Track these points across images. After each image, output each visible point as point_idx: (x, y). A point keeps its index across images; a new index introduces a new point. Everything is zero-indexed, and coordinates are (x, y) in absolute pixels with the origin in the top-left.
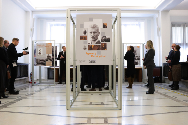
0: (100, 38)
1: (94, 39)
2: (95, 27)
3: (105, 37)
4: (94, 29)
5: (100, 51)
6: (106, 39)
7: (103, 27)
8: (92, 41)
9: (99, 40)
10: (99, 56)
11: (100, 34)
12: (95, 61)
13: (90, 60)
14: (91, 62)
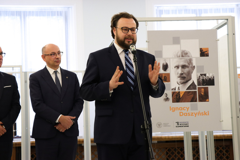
0: (194, 78)
1: (183, 79)
2: (184, 55)
3: (205, 75)
4: (183, 60)
5: (197, 104)
6: (206, 80)
7: (201, 56)
8: (180, 84)
9: (193, 82)
10: (195, 113)
11: (194, 68)
12: (187, 124)
13: (178, 122)
14: (180, 125)
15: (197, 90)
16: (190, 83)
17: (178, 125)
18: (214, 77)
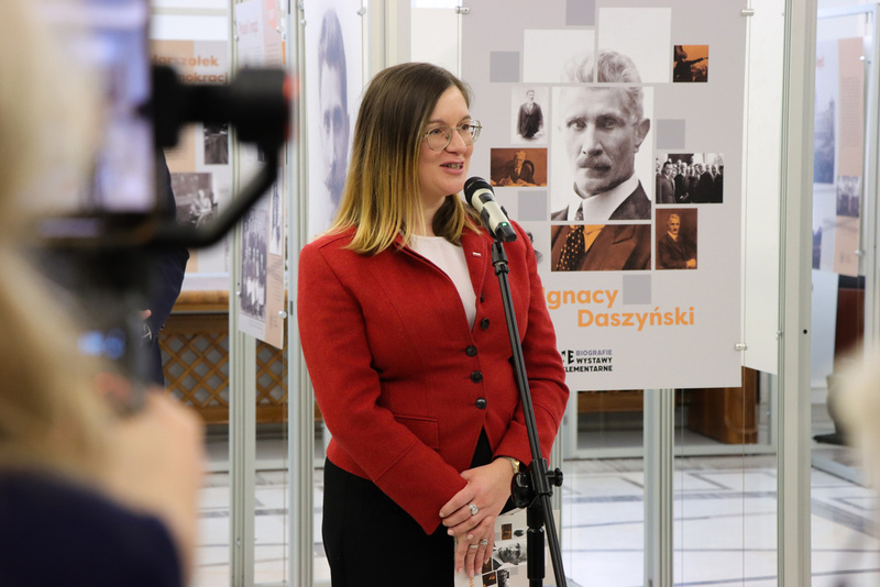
1: (600, 176)
2: (607, 74)
3: (688, 158)
4: (603, 93)
5: (649, 276)
6: (692, 179)
7: (676, 79)
8: (584, 193)
9: (640, 188)
10: (638, 315)
11: (647, 131)
12: (604, 360)
13: (570, 352)
14: (580, 365)
15: (652, 222)
16: (626, 190)
17: (571, 365)
18: (721, 168)
